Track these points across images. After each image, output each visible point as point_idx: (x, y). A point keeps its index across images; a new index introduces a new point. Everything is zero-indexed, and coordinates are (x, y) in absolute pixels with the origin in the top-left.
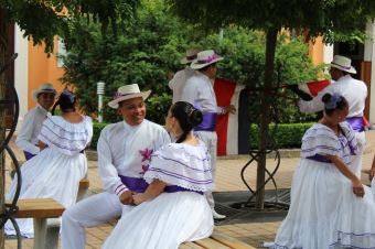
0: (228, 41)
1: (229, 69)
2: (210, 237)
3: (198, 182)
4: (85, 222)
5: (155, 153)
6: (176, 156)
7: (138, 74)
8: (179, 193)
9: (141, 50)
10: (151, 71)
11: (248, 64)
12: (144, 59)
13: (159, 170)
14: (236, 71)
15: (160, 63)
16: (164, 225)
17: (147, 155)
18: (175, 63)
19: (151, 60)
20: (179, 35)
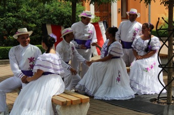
0: (49, 6)
1: (51, 19)
2: (64, 93)
3: (57, 70)
4: (5, 91)
5: (38, 58)
6: (48, 59)
7: (9, 23)
8: (49, 75)
9: (9, 12)
10: (15, 21)
11: (59, 16)
12: (11, 16)
13: (41, 66)
14: (54, 20)
15: (18, 17)
16: (44, 89)
17: (32, 60)
18: (26, 17)
19: (14, 16)
20: (26, 5)
